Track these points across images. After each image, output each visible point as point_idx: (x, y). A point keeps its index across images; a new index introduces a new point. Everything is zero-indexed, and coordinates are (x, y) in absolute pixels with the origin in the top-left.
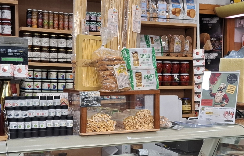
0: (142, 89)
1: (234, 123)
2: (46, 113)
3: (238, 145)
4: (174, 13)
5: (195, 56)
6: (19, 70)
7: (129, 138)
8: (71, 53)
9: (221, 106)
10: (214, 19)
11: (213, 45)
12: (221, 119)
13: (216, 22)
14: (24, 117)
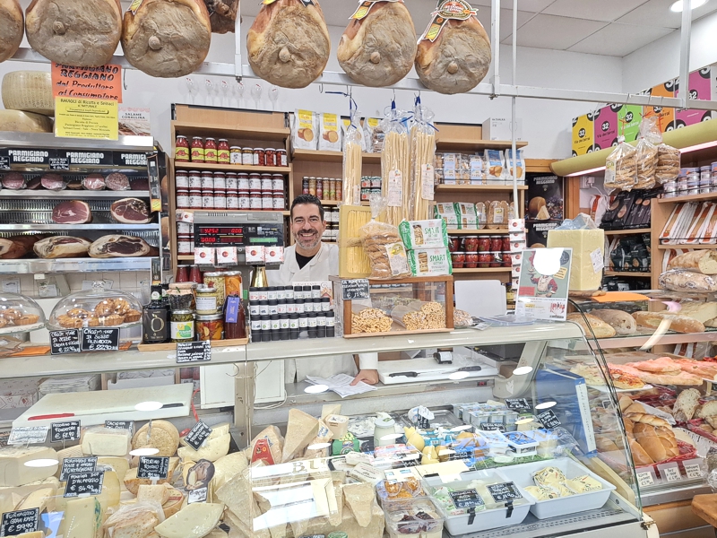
0: (428, 274)
1: (564, 319)
2: (300, 308)
3: (575, 349)
4: (492, 173)
5: (511, 228)
6: (272, 254)
7: (410, 342)
8: (337, 228)
9: (547, 296)
10: (551, 178)
11: (550, 212)
12: (547, 315)
13: (553, 182)
14: (271, 314)
